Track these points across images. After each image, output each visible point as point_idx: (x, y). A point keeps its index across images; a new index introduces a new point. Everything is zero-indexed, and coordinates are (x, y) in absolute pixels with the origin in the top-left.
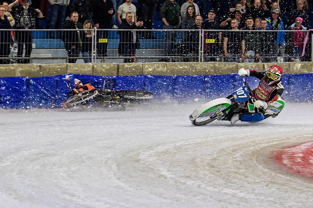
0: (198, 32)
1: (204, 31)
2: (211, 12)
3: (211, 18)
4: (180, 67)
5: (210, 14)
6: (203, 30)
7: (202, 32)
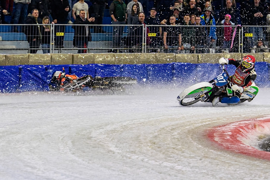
0: (142, 27)
1: (147, 27)
2: (153, 9)
3: (153, 15)
5: (152, 12)
6: (146, 25)
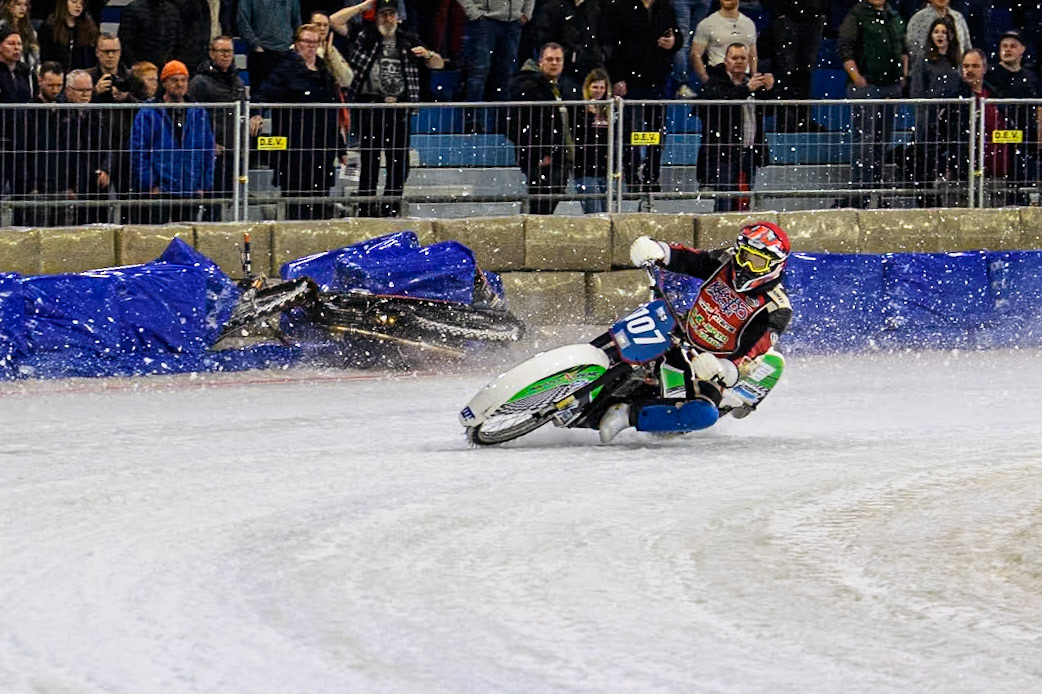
0: (966, 108)
1: (987, 105)
2: (1011, 36)
3: (1007, 59)
4: (906, 226)
5: (1006, 46)
6: (982, 99)
7: (978, 107)
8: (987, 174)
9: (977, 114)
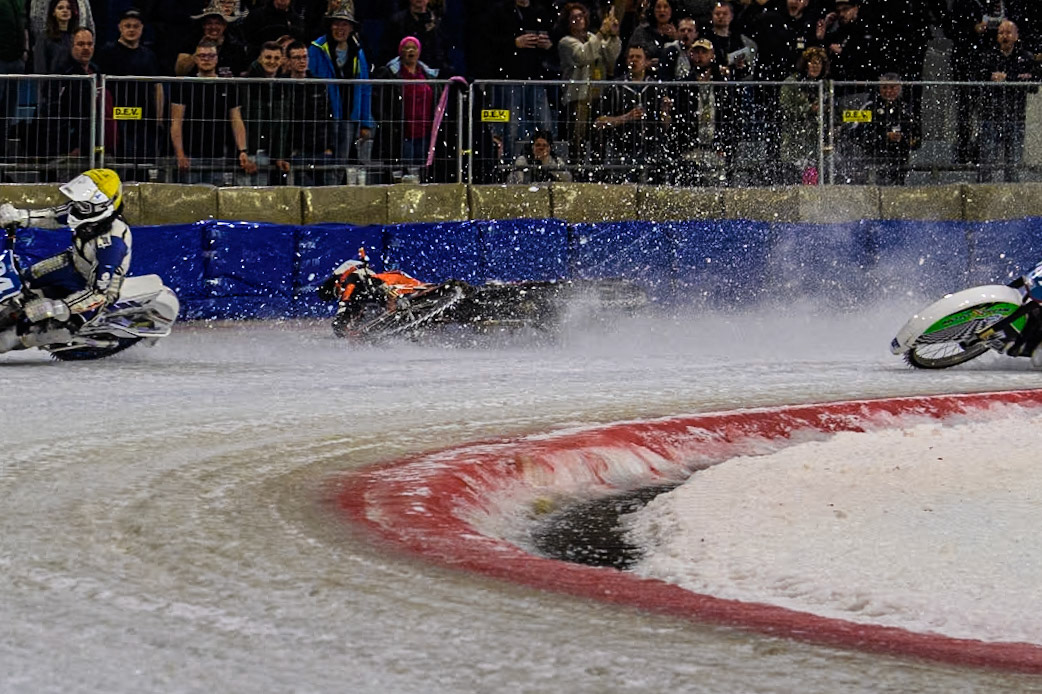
0: (87, 82)
1: (108, 82)
2: (133, 16)
3: (130, 39)
4: (28, 201)
5: (128, 26)
6: (103, 75)
7: (99, 84)
8: (108, 151)
9: (99, 90)
